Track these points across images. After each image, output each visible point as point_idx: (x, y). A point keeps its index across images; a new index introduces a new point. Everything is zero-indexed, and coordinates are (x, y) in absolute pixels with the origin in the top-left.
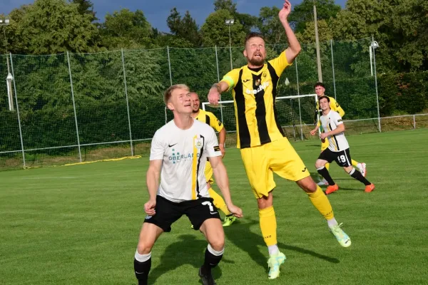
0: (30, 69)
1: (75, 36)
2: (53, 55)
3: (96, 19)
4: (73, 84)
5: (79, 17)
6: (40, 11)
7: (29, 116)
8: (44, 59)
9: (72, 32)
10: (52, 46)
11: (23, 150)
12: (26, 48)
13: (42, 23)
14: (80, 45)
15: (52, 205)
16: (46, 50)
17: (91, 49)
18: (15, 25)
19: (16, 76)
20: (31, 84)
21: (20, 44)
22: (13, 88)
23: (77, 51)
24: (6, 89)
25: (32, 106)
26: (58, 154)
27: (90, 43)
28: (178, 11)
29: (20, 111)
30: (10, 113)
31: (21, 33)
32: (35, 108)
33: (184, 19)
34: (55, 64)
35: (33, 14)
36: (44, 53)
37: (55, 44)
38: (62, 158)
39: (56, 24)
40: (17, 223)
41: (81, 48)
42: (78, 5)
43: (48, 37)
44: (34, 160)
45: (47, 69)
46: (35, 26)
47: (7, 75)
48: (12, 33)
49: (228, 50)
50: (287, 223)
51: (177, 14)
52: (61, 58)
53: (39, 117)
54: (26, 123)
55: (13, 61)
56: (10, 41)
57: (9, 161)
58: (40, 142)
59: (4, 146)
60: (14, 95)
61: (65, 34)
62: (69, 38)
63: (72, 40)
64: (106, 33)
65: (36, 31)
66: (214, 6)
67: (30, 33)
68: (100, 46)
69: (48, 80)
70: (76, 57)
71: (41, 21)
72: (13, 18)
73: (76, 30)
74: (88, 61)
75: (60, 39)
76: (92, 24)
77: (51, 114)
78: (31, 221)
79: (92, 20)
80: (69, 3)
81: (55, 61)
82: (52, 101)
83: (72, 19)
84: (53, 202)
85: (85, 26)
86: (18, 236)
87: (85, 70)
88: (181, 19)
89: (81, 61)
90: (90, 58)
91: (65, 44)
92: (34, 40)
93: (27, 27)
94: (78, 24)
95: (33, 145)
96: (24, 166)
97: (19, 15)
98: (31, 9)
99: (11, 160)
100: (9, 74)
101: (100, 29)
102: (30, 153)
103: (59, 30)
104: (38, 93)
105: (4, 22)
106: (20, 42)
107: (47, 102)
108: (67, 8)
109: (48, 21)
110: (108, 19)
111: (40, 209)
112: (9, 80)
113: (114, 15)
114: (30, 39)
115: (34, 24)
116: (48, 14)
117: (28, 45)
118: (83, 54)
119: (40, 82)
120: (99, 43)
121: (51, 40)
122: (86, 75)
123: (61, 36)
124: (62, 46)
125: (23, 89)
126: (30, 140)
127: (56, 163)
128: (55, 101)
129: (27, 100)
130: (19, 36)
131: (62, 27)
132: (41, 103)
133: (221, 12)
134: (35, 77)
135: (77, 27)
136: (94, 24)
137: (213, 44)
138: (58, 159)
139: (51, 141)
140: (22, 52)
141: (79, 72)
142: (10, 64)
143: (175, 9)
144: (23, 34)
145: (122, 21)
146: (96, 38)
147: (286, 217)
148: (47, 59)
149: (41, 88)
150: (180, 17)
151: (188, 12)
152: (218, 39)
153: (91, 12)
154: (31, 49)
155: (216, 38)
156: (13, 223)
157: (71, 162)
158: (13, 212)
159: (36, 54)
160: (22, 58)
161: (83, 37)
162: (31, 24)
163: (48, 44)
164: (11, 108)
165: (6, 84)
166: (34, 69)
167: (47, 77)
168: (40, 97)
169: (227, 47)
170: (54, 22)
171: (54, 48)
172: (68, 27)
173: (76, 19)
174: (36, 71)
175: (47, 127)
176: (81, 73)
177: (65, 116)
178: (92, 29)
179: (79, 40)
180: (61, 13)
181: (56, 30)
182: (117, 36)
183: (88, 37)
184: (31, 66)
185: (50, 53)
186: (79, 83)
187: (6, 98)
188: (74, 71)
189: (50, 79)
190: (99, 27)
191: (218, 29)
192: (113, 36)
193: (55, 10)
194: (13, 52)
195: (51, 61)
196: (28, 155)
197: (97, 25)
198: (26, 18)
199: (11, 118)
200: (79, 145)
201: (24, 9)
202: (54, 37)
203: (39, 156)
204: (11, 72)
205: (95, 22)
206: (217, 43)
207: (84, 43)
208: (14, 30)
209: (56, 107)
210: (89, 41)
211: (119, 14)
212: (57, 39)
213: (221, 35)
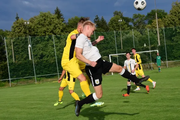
0: (37, 42)
1: (56, 28)
2: (47, 36)
3: (64, 21)
4: (56, 48)
5: (57, 20)
6: (41, 18)
7: (38, 62)
8: (43, 38)
9: (55, 26)
10: (46, 33)
11: (35, 76)
12: (36, 34)
13: (42, 23)
14: (58, 32)
15: (48, 99)
16: (44, 34)
17: (62, 33)
18: (31, 24)
19: (32, 45)
20: (38, 48)
21: (33, 32)
22: (31, 50)
23: (57, 34)
24: (28, 51)
25: (39, 57)
26: (50, 77)
27: (62, 31)
28: (98, 16)
29: (34, 60)
30: (30, 61)
31: (34, 27)
32: (40, 58)
33: (101, 20)
34: (48, 40)
35: (38, 19)
36: (43, 36)
37: (48, 32)
38: (51, 79)
39: (48, 23)
40: (34, 107)
41: (58, 33)
42: (57, 15)
43: (45, 29)
44: (40, 80)
45: (45, 42)
46: (40, 25)
47: (28, 45)
48: (30, 28)
49: (120, 32)
50: (147, 105)
51: (98, 18)
52: (50, 37)
53: (42, 62)
54: (36, 65)
55: (31, 39)
56: (29, 31)
57: (30, 81)
58: (42, 72)
59: (28, 75)
60: (31, 53)
61: (52, 27)
62: (53, 29)
63: (55, 30)
64: (68, 27)
65: (40, 26)
66: (114, 14)
67: (38, 27)
68: (66, 32)
69: (45, 47)
70: (56, 37)
71: (42, 22)
72: (31, 22)
73: (56, 26)
74: (62, 38)
75: (50, 29)
76: (63, 23)
77: (47, 61)
78: (40, 106)
79: (63, 21)
80: (53, 15)
81: (48, 39)
82: (47, 55)
83: (54, 21)
84: (48, 98)
85: (60, 24)
86: (35, 112)
87: (60, 42)
88: (100, 20)
89: (59, 38)
90: (62, 37)
91: (52, 32)
92: (39, 30)
93: (36, 25)
94: (57, 23)
95: (39, 74)
96: (36, 83)
97: (33, 20)
98: (38, 18)
99: (31, 80)
100: (29, 45)
101: (66, 25)
102: (38, 77)
103: (49, 26)
104: (41, 52)
105: (27, 23)
106: (33, 31)
107: (45, 55)
108: (52, 17)
109: (45, 22)
110: (69, 21)
111: (43, 101)
112: (29, 47)
113: (72, 19)
114: (38, 30)
115: (39, 24)
116: (45, 20)
117: (37, 32)
118: (59, 35)
119: (42, 48)
120: (66, 31)
121: (46, 30)
122: (61, 44)
123: (50, 28)
124: (50, 32)
125: (35, 50)
126: (38, 71)
127: (49, 81)
128: (48, 55)
129: (37, 55)
130: (33, 29)
131: (50, 25)
132: (42, 56)
133: (117, 16)
134: (40, 45)
135: (56, 24)
136: (64, 23)
137: (113, 30)
138: (49, 80)
139: (47, 72)
140: (34, 35)
141: (58, 43)
142: (30, 41)
143: (97, 16)
144: (35, 28)
145: (75, 22)
146: (64, 29)
147: (146, 103)
148: (44, 38)
149: (42, 50)
150: (99, 19)
151: (102, 17)
152: (115, 28)
153: (62, 18)
154: (38, 34)
155: (114, 27)
156: (32, 107)
157: (55, 81)
158: (32, 102)
159: (40, 36)
160: (34, 38)
161: (59, 28)
162: (38, 24)
163: (45, 32)
164: (30, 59)
165: (28, 48)
166: (40, 42)
167: (45, 46)
168: (42, 54)
169: (119, 31)
170: (47, 22)
171: (47, 33)
172: (53, 25)
173: (56, 21)
174: (40, 43)
175: (45, 67)
176: (59, 43)
177: (52, 62)
178: (63, 25)
179: (57, 30)
180: (50, 19)
181: (48, 26)
182: (73, 27)
183: (61, 28)
184: (38, 41)
185: (46, 36)
186: (58, 48)
187: (28, 55)
188: (56, 43)
189: (46, 46)
190: (66, 24)
191: (115, 24)
192: (71, 28)
193: (48, 18)
194: (31, 36)
195: (46, 39)
196: (37, 78)
197: (65, 23)
198: (36, 21)
199: (30, 63)
200: (58, 74)
201: (35, 17)
202: (47, 29)
203: (42, 79)
204: (30, 44)
205: (64, 22)
206: (115, 30)
207: (60, 31)
208: (31, 26)
209: (49, 58)
210: (62, 30)
211: (74, 18)
212: (48, 29)
213: (116, 26)
